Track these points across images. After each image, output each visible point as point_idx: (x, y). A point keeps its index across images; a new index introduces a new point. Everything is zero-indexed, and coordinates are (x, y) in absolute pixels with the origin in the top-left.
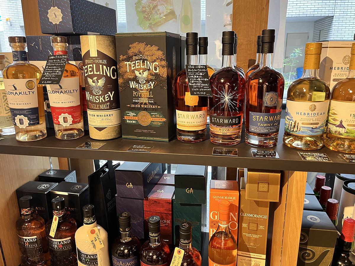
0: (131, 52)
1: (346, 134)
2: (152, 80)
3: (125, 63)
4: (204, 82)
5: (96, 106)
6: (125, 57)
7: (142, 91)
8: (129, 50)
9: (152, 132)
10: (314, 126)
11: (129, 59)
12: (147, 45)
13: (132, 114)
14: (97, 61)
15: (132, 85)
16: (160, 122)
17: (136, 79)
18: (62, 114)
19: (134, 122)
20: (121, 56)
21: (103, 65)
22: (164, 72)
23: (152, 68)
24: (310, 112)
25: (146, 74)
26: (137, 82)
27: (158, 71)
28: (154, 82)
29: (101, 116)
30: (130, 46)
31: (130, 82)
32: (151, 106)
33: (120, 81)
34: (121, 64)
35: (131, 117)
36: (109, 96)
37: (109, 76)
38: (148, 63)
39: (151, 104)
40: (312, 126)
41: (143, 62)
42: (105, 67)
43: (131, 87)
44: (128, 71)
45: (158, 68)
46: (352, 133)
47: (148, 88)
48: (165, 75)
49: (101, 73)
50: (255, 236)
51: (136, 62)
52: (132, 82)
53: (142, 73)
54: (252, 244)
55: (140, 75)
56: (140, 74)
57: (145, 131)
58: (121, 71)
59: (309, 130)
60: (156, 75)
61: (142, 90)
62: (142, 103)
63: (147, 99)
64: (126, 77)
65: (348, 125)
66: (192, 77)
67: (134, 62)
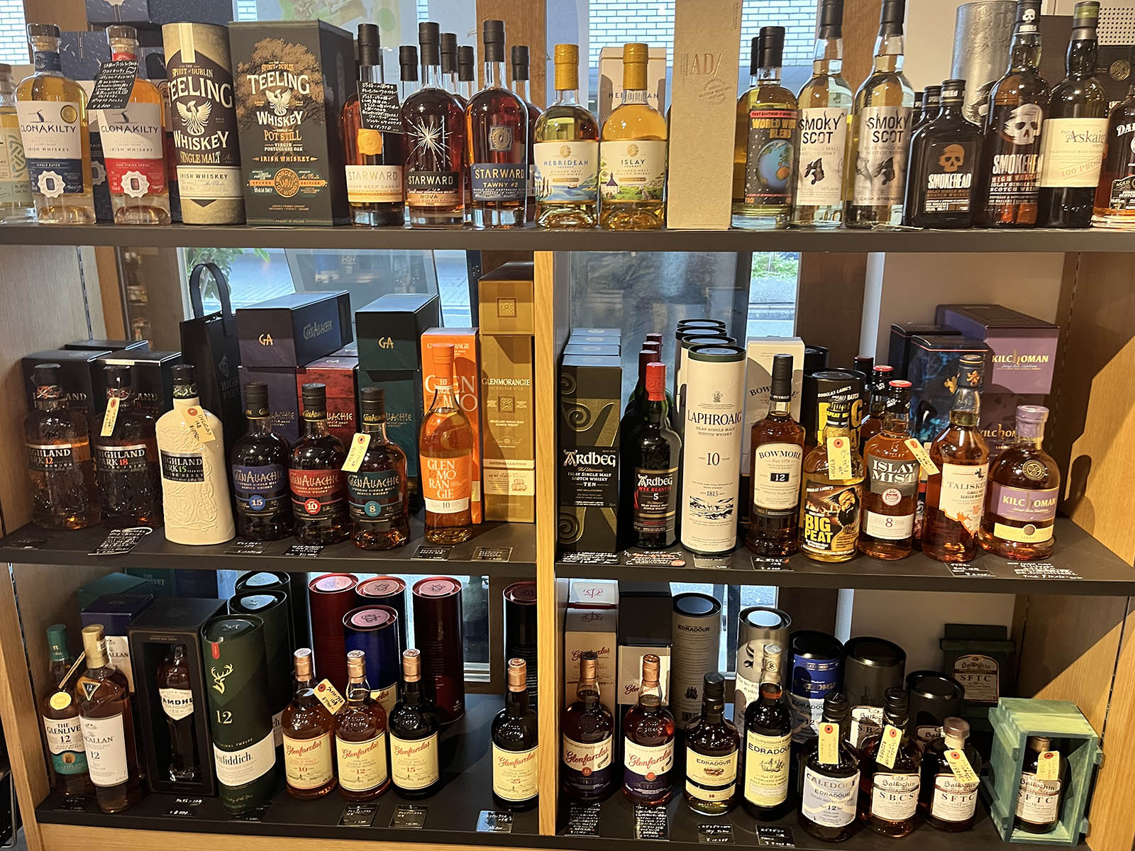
0: (257, 57)
1: (619, 196)
2: (298, 109)
3: (248, 77)
4: (389, 111)
5: (195, 157)
6: (247, 66)
7: (280, 130)
8: (254, 52)
9: (301, 208)
10: (572, 184)
11: (255, 69)
12: (286, 43)
13: (263, 175)
14: (194, 72)
15: (263, 118)
16: (316, 188)
17: (268, 108)
18: (129, 172)
19: (268, 190)
20: (240, 65)
21: (206, 78)
22: (319, 93)
23: (297, 85)
24: (563, 160)
25: (287, 96)
26: (272, 112)
27: (307, 91)
28: (301, 112)
29: (203, 176)
30: (256, 45)
31: (258, 113)
32: (299, 158)
33: (240, 111)
34: (241, 79)
35: (261, 182)
36: (219, 139)
37: (218, 100)
38: (290, 76)
39: (298, 153)
40: (567, 184)
41: (281, 74)
42: (209, 82)
43: (260, 123)
44: (254, 92)
45: (307, 86)
46: (627, 193)
47: (292, 123)
48: (321, 100)
49: (204, 95)
50: (512, 424)
51: (269, 74)
52: (262, 113)
53: (279, 95)
54: (507, 441)
55: (276, 100)
56: (276, 97)
57: (289, 207)
58: (240, 93)
59: (566, 192)
60: (306, 98)
61: (280, 128)
62: (282, 152)
63: (290, 145)
64: (249, 103)
65: (620, 180)
66: (370, 101)
67: (265, 75)
